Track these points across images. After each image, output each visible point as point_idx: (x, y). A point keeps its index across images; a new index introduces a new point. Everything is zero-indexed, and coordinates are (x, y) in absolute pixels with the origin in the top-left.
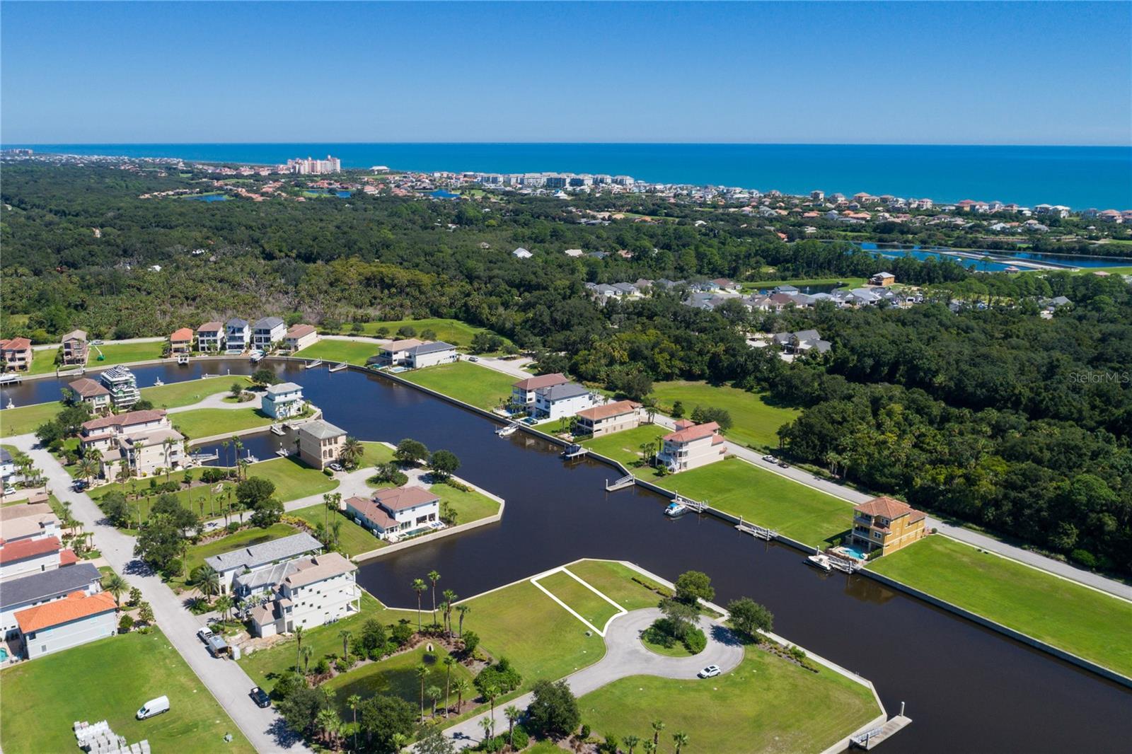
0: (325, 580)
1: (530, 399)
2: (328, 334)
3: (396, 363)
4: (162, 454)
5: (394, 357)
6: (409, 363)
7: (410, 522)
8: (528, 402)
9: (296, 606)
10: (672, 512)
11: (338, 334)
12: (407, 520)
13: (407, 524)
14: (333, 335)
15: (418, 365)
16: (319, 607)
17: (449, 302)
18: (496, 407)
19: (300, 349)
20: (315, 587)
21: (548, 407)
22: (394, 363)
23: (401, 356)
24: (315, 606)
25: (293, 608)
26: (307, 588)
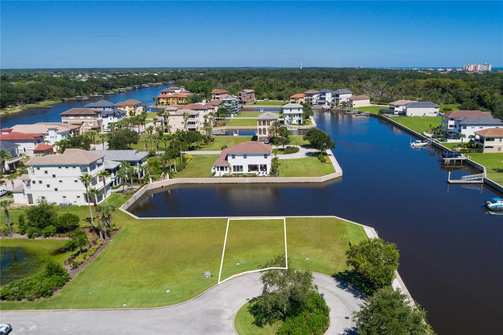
0: (60, 167)
1: (451, 126)
2: (382, 104)
3: (397, 113)
4: (183, 123)
5: (396, 109)
6: (403, 114)
7: (242, 167)
8: (449, 128)
9: (34, 182)
10: (491, 205)
11: (386, 105)
12: (240, 165)
13: (239, 168)
14: (384, 105)
15: (408, 114)
16: (56, 190)
17: (470, 95)
18: (427, 132)
19: (354, 107)
20: (52, 171)
21: (460, 131)
22: (395, 113)
23: (400, 109)
24: (52, 188)
25: (31, 183)
26: (43, 169)
